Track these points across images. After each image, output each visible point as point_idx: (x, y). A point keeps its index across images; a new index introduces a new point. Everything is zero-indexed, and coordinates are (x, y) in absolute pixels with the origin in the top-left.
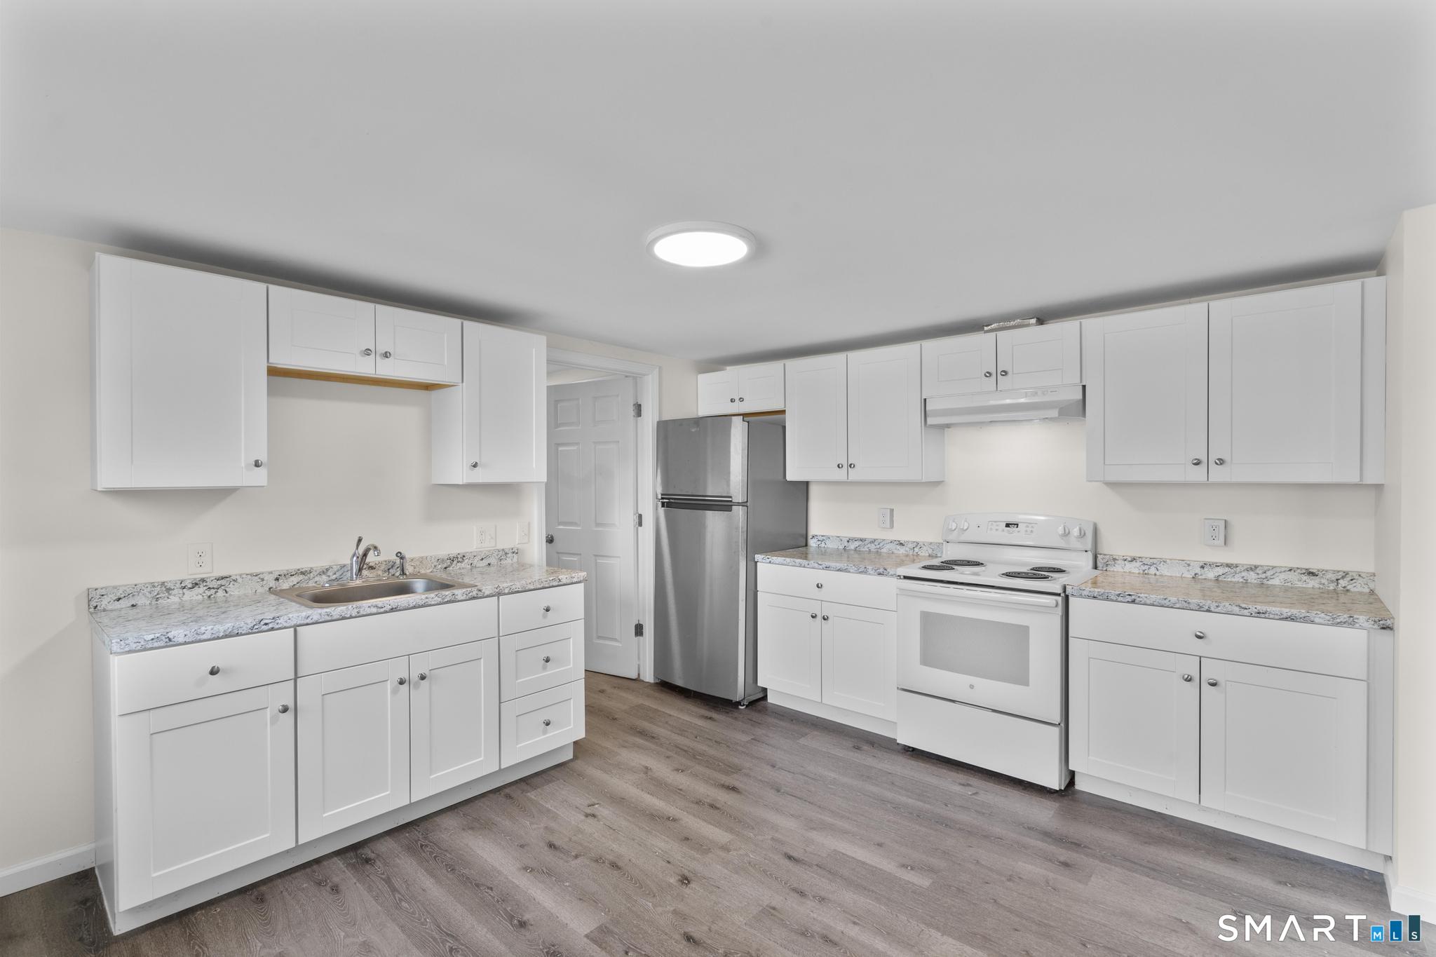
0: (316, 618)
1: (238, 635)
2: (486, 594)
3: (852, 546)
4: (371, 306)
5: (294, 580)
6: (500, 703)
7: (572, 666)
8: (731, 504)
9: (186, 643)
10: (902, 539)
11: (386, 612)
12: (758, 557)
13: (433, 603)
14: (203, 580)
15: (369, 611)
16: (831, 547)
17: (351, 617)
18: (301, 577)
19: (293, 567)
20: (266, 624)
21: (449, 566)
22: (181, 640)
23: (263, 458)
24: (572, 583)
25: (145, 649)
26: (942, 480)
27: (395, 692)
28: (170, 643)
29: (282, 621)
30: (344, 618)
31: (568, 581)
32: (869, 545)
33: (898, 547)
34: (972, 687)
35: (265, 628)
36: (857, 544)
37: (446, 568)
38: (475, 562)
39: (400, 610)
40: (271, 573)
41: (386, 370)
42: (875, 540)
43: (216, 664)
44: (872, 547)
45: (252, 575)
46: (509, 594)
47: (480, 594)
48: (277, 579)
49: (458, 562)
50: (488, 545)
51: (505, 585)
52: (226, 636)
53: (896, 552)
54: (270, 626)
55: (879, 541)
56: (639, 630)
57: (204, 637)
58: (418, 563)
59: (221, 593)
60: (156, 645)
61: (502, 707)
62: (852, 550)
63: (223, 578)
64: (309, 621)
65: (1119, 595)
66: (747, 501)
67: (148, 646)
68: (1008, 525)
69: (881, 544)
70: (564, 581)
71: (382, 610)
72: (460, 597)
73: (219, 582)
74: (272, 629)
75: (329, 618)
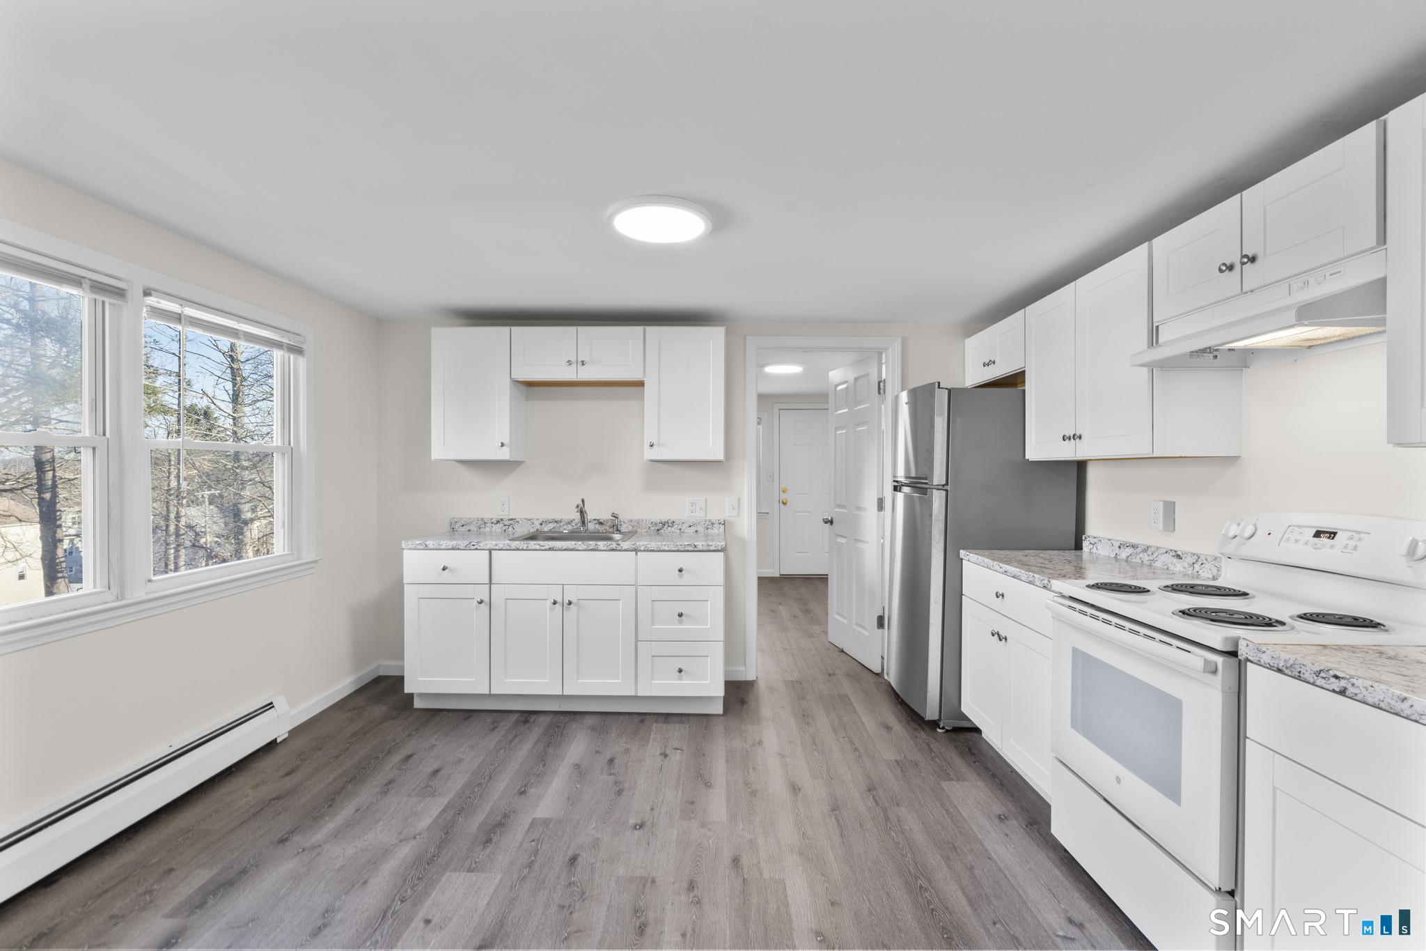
0: (501, 546)
1: (459, 549)
2: (623, 548)
3: (1124, 554)
4: (573, 329)
5: (551, 526)
6: (637, 640)
7: (709, 626)
8: (927, 486)
9: (433, 549)
10: (1180, 548)
11: (546, 550)
12: (962, 553)
13: (580, 548)
14: (502, 520)
15: (534, 547)
16: (1102, 553)
17: (523, 550)
18: (555, 525)
19: (551, 517)
20: (473, 545)
21: (661, 529)
22: (431, 547)
23: (506, 441)
24: (709, 551)
25: (416, 549)
26: (1238, 455)
27: (552, 610)
28: (426, 548)
29: (482, 545)
30: (518, 549)
31: (705, 549)
32: (1141, 555)
33: (1175, 560)
34: (1118, 780)
35: (473, 547)
36: (1129, 551)
37: (658, 530)
38: (684, 528)
39: (556, 550)
40: (537, 519)
41: (585, 374)
42: (1148, 548)
43: (446, 565)
44: (1145, 557)
45: (527, 520)
46: (644, 551)
47: (618, 548)
48: (541, 524)
49: (669, 526)
50: (699, 515)
51: (641, 543)
52: (453, 549)
53: (1172, 567)
54: (476, 547)
55: (1153, 549)
56: (881, 622)
57: (442, 547)
58: (635, 524)
59: (511, 529)
60: (421, 547)
61: (639, 646)
62: (1122, 560)
63: (512, 519)
64: (497, 547)
65: (1318, 673)
66: (947, 484)
67: (418, 547)
68: (1318, 534)
69: (1155, 555)
70: (700, 548)
71: (543, 548)
72: (601, 548)
73: (510, 522)
74: (477, 549)
75: (509, 548)
